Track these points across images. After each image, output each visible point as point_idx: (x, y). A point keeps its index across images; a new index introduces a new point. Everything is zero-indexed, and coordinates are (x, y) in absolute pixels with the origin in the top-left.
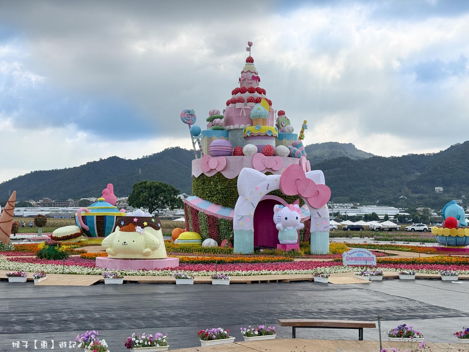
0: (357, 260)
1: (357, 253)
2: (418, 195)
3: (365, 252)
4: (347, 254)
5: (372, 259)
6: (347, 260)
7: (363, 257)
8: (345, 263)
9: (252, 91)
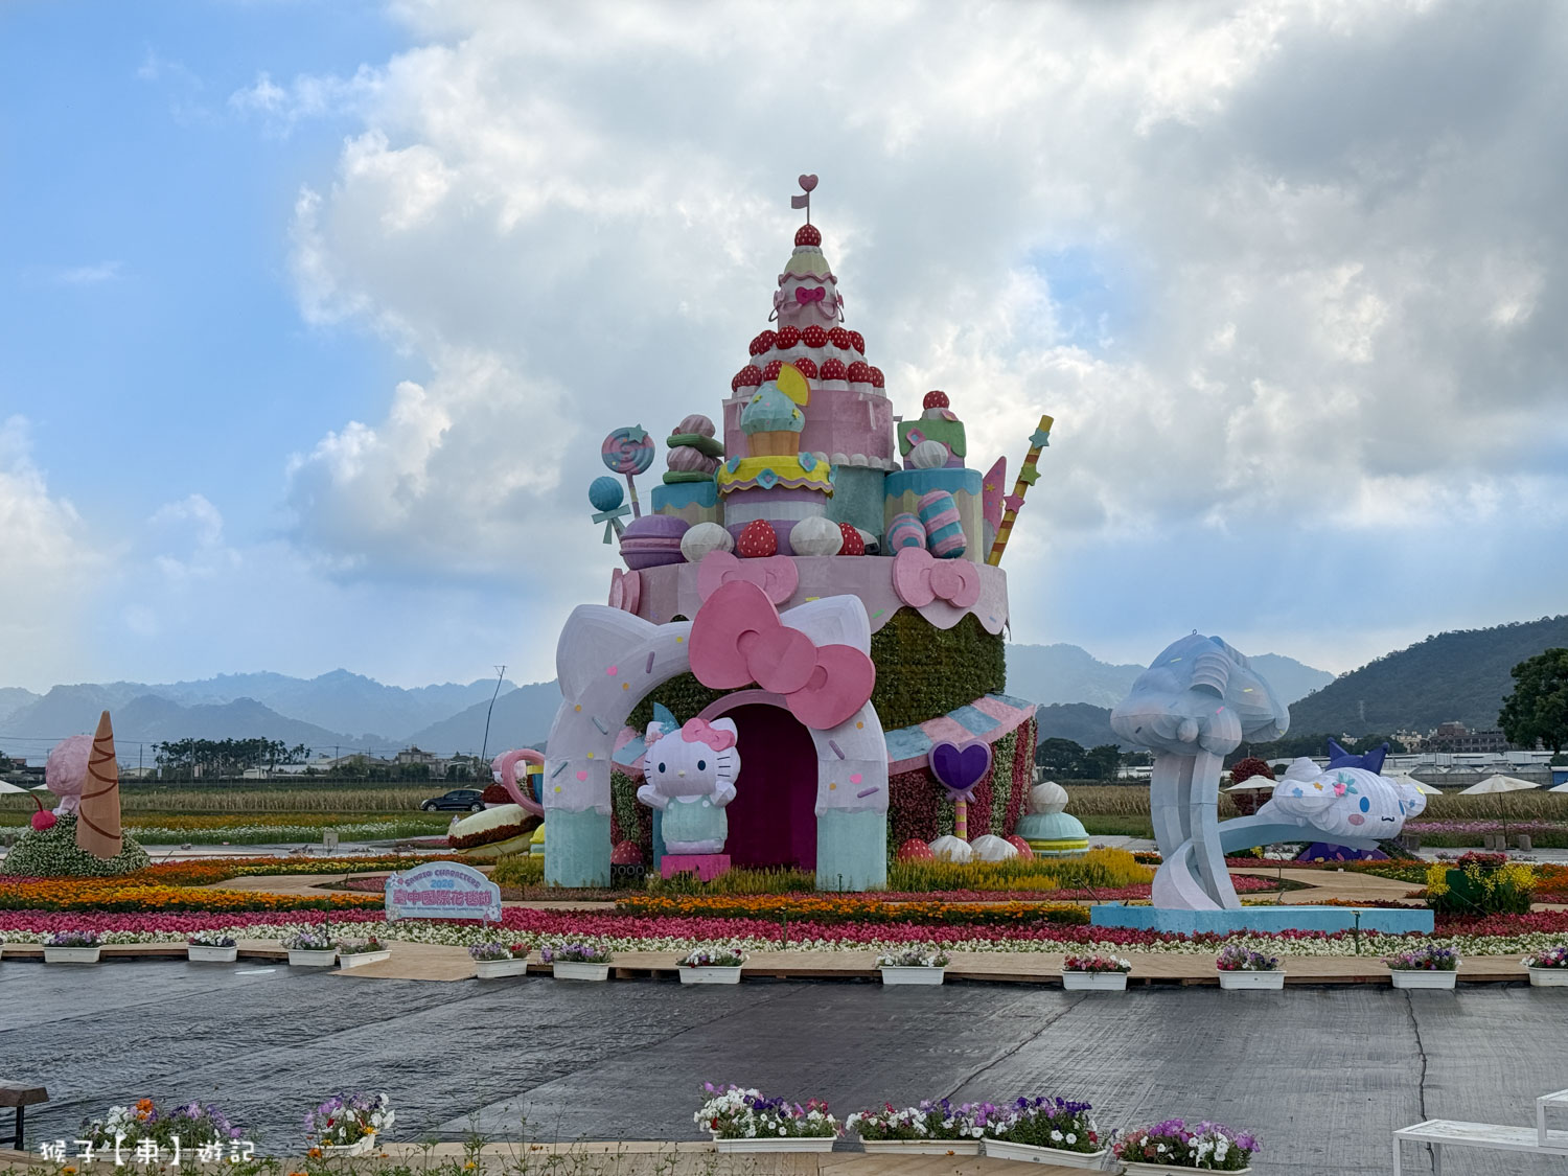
0: (433, 903)
1: (434, 877)
3: (459, 875)
4: (398, 882)
5: (485, 898)
6: (398, 900)
7: (455, 892)
8: (393, 911)
9: (784, 342)
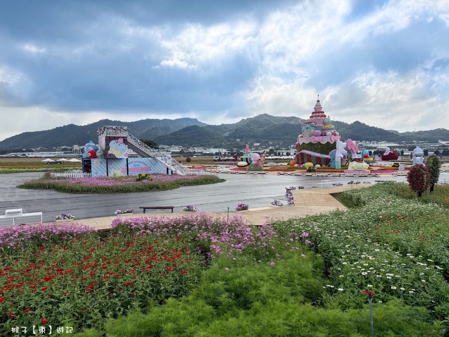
2: (230, 143)
9: (319, 113)
